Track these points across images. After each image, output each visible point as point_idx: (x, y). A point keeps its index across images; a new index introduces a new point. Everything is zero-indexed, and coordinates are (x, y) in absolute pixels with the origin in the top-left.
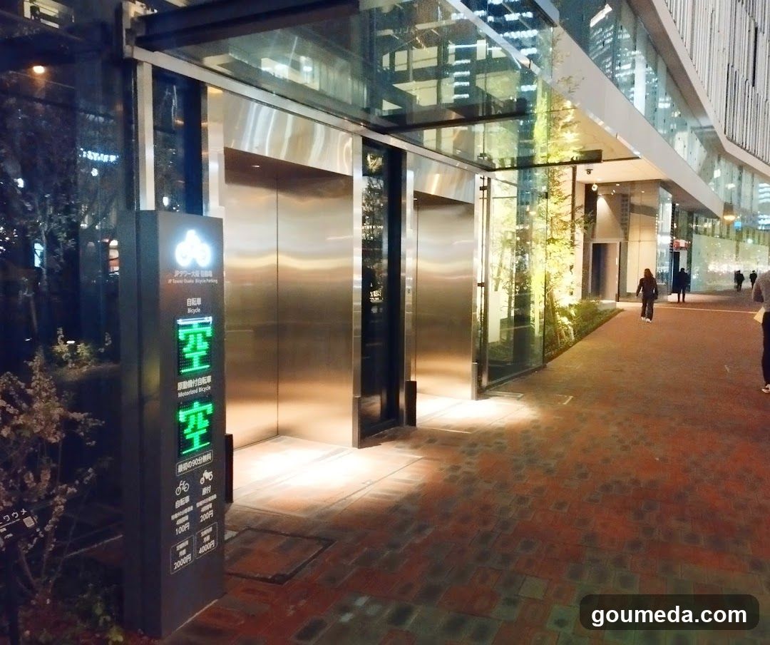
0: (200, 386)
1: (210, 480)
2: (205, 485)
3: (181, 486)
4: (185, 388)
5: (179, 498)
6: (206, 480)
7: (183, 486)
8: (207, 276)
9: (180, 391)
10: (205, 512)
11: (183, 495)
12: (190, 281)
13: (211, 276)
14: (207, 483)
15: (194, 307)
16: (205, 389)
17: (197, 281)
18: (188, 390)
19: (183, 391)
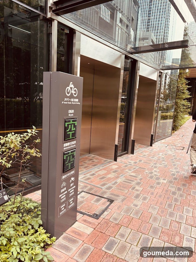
0: (72, 145)
1: (73, 180)
2: (72, 183)
3: (63, 184)
4: (66, 146)
5: (62, 189)
6: (72, 181)
7: (64, 184)
8: (76, 101)
9: (64, 147)
10: (71, 193)
11: (64, 187)
12: (70, 103)
13: (78, 101)
14: (72, 182)
15: (71, 114)
16: (73, 146)
17: (73, 103)
18: (67, 147)
19: (66, 147)
